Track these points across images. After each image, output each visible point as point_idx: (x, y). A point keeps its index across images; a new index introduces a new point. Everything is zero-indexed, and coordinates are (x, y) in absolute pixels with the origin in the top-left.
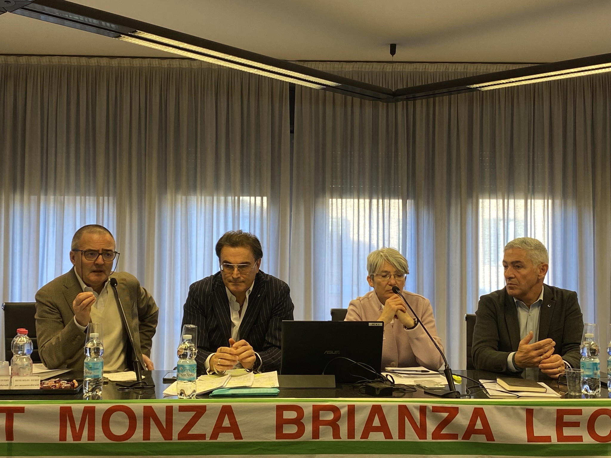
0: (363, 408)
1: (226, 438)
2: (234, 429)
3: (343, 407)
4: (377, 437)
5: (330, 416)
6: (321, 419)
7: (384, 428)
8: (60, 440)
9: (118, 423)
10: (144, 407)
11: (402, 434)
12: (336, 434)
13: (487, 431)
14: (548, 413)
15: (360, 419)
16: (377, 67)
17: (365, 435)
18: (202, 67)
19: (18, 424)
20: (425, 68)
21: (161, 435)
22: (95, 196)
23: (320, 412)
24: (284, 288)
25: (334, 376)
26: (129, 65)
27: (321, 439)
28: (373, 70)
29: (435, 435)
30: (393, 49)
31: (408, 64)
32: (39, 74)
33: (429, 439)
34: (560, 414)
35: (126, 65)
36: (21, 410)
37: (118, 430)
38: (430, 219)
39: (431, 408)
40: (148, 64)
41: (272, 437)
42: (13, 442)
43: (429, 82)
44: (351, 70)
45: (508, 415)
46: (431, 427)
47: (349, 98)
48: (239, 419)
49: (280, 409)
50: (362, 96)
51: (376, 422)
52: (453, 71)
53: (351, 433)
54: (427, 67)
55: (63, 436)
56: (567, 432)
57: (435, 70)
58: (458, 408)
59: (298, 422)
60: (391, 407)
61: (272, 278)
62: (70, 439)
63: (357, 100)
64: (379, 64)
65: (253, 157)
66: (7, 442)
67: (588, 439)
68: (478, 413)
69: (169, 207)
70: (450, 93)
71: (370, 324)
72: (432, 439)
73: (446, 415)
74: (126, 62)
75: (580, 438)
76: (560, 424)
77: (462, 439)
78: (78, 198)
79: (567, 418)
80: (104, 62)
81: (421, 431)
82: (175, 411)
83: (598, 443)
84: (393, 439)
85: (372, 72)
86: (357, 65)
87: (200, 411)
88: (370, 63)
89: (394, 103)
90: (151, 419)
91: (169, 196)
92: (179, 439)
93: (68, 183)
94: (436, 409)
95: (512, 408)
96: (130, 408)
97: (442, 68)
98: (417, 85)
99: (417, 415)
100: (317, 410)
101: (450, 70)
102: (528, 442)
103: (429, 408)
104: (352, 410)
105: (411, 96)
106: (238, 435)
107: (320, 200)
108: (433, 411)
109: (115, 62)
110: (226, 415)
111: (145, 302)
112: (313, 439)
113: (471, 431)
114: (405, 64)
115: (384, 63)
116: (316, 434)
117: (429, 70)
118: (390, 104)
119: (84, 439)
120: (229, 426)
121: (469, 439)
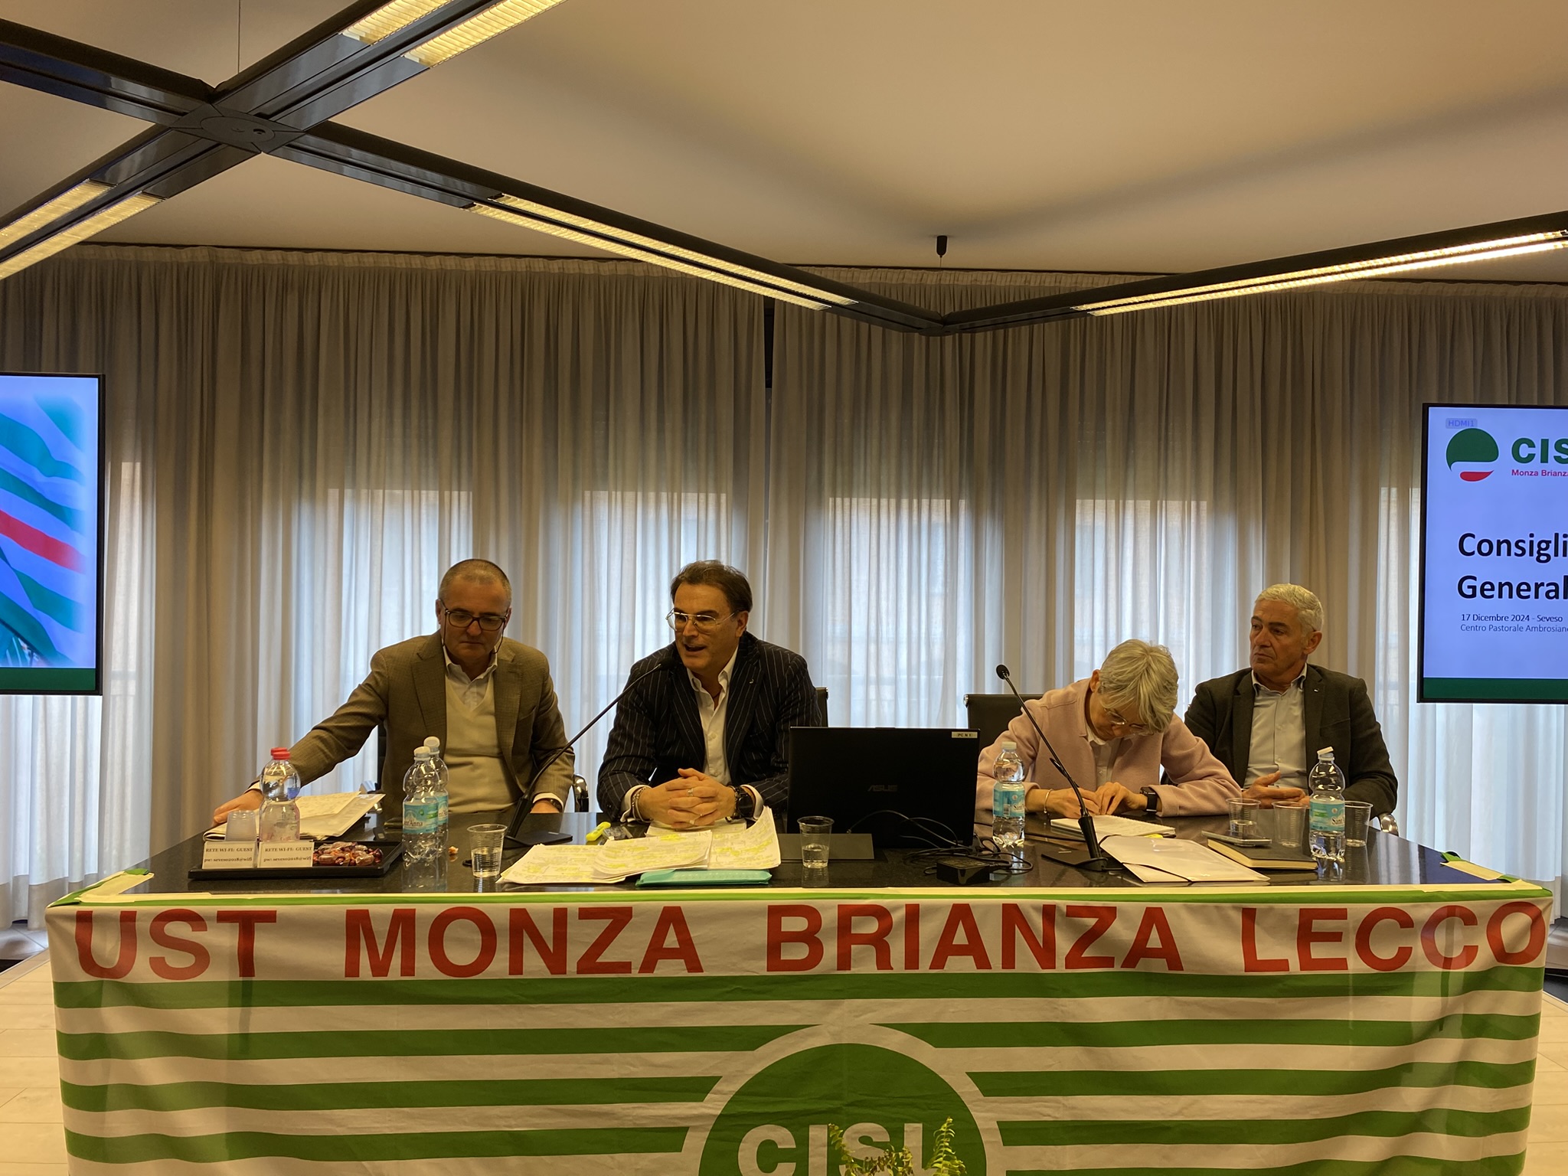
0: (934, 910)
1: (671, 969)
2: (687, 952)
3: (897, 908)
4: (961, 965)
5: (872, 927)
6: (853, 932)
7: (975, 948)
8: (347, 975)
9: (461, 942)
10: (511, 910)
11: (1009, 959)
12: (883, 960)
13: (1169, 951)
14: (1284, 917)
15: (930, 931)
16: (912, 278)
17: (938, 961)
18: (619, 273)
19: (265, 945)
20: (991, 280)
21: (543, 964)
22: (435, 490)
23: (853, 918)
25: (869, 836)
26: (494, 268)
27: (855, 970)
28: (905, 281)
29: (1072, 960)
30: (942, 245)
31: (962, 272)
32: (341, 281)
33: (1060, 967)
34: (1307, 917)
35: (488, 269)
36: (269, 917)
37: (461, 955)
38: (997, 533)
39: (1065, 910)
40: (526, 267)
41: (759, 967)
42: (254, 979)
43: (998, 303)
44: (867, 281)
45: (1209, 921)
46: (1064, 944)
47: (864, 326)
48: (695, 933)
49: (776, 913)
50: (887, 322)
51: (960, 937)
52: (1037, 284)
53: (912, 959)
54: (994, 279)
55: (352, 967)
56: (1318, 951)
57: (1008, 284)
58: (1115, 908)
59: (810, 937)
60: (988, 908)
62: (365, 973)
63: (877, 331)
64: (914, 271)
65: (703, 426)
66: (241, 979)
67: (1356, 965)
68: (1154, 917)
70: (1031, 321)
72: (1066, 968)
73: (1091, 922)
74: (488, 264)
75: (1342, 963)
76: (1306, 935)
77: (1122, 967)
78: (408, 493)
79: (1318, 925)
80: (451, 263)
81: (1045, 952)
82: (572, 921)
83: (1376, 971)
84: (991, 968)
85: (903, 284)
87: (620, 917)
88: (899, 270)
89: (939, 338)
90: (525, 935)
92: (578, 972)
94: (1073, 912)
95: (1217, 907)
96: (483, 914)
97: (1019, 280)
98: (978, 306)
99: (1037, 921)
100: (846, 914)
101: (1032, 284)
102: (1246, 971)
103: (1060, 910)
104: (912, 913)
105: (967, 325)
106: (694, 964)
109: (469, 264)
110: (672, 926)
112: (838, 970)
113: (1139, 951)
114: (958, 272)
115: (923, 271)
116: (844, 961)
117: (998, 284)
118: (931, 338)
119: (395, 973)
120: (677, 946)
121: (1134, 967)
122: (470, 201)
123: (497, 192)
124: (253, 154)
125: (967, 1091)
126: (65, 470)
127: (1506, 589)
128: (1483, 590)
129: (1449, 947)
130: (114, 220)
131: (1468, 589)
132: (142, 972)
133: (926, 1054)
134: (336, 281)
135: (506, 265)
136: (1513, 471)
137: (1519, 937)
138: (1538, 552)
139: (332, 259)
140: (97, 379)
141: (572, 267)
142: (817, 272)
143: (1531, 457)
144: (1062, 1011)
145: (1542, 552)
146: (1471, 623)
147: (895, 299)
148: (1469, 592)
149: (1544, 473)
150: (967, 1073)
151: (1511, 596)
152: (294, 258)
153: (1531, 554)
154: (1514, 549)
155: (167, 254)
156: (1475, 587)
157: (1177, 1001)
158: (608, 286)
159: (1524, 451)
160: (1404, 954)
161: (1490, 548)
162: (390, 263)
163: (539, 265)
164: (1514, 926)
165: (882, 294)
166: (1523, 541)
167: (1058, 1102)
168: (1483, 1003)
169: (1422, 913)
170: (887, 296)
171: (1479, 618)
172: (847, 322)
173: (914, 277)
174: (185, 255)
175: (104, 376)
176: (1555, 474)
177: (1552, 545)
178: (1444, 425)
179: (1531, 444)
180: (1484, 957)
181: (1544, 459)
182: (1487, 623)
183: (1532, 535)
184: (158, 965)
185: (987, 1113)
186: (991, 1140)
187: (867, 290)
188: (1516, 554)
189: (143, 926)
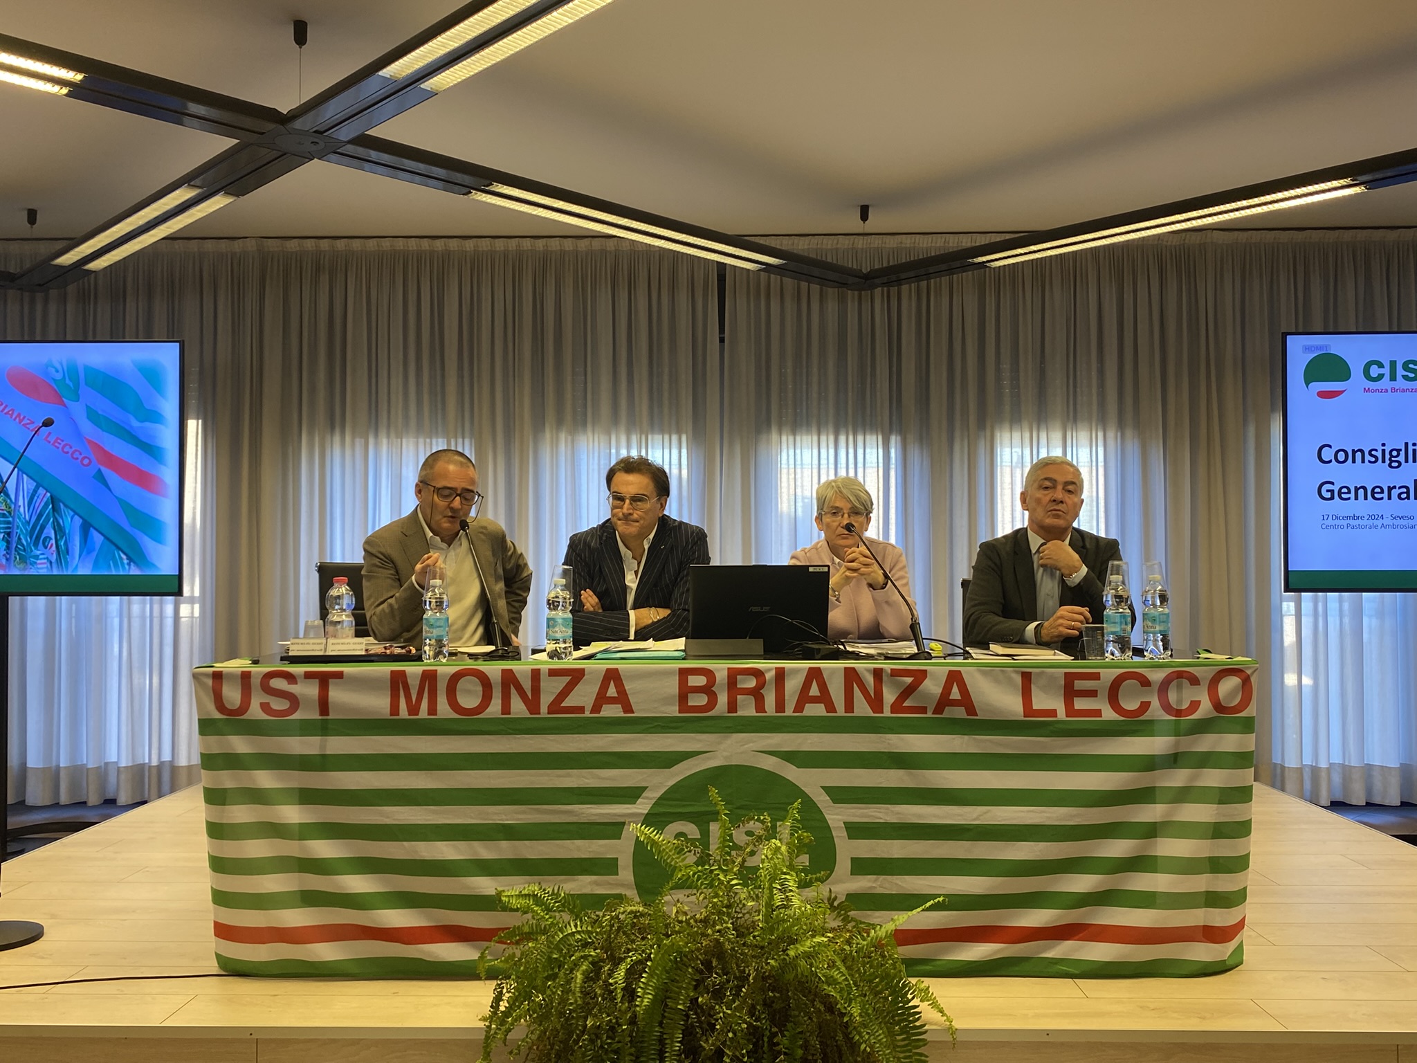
0: (795, 671)
1: (612, 711)
2: (623, 699)
3: (769, 670)
4: (816, 710)
5: (751, 683)
6: (738, 687)
7: (825, 698)
8: (391, 715)
9: (469, 692)
10: (502, 670)
11: (849, 706)
12: (760, 706)
13: (966, 701)
14: (1052, 678)
15: (792, 686)
16: (845, 243)
17: (799, 707)
18: (593, 248)
19: (336, 694)
20: (915, 243)
21: (524, 708)
23: (738, 676)
24: (697, 534)
25: (761, 641)
26: (489, 248)
28: (839, 246)
29: (896, 708)
30: (864, 213)
32: (364, 263)
33: (887, 713)
34: (1070, 678)
35: (485, 249)
36: (339, 675)
37: (469, 700)
38: (925, 463)
39: (889, 671)
40: (516, 246)
41: (673, 711)
42: (328, 717)
44: (806, 247)
45: (997, 681)
46: (889, 697)
47: (804, 285)
48: (628, 686)
49: (684, 673)
50: (823, 281)
51: (814, 691)
53: (780, 706)
54: (917, 241)
55: (395, 709)
56: (1080, 704)
57: (930, 245)
58: (928, 670)
59: (708, 690)
60: (834, 671)
61: (681, 523)
62: (404, 713)
63: (815, 288)
65: (666, 378)
66: (320, 718)
67: (1109, 714)
68: (955, 677)
69: (548, 449)
71: (811, 569)
72: (891, 713)
73: (909, 680)
74: (485, 244)
75: (1098, 713)
76: (1070, 693)
77: (933, 714)
78: (421, 441)
79: (1079, 685)
80: (453, 244)
81: (876, 702)
82: (544, 677)
83: (1123, 718)
84: (836, 712)
85: (837, 249)
86: (814, 240)
87: (576, 675)
88: (833, 237)
89: (869, 291)
90: (512, 686)
91: (548, 435)
92: (548, 713)
93: (406, 417)
94: (895, 673)
95: (1002, 671)
96: (484, 673)
99: (870, 680)
100: (733, 675)
102: (1024, 717)
103: (886, 672)
104: (781, 675)
105: (894, 278)
106: (628, 708)
107: (764, 437)
108: (892, 675)
109: (469, 245)
110: (612, 682)
111: (513, 561)
112: (728, 713)
113: (944, 702)
114: (884, 236)
115: (854, 236)
116: (732, 707)
117: (921, 245)
118: (863, 292)
119: (423, 713)
120: (616, 695)
121: (942, 714)
122: (468, 190)
123: (488, 182)
124: (307, 160)
125: (822, 800)
126: (155, 417)
127: (1361, 492)
128: (1340, 493)
129: (1180, 701)
130: (200, 215)
131: (1326, 491)
132: (255, 712)
133: (792, 773)
134: (360, 261)
135: (499, 245)
136: (1365, 389)
137: (1232, 694)
138: (1390, 459)
139: (356, 244)
140: (178, 344)
141: (554, 244)
142: (762, 241)
143: (1381, 377)
144: (889, 744)
145: (1393, 459)
146: (1330, 522)
147: (831, 261)
148: (1328, 495)
149: (1393, 390)
150: (821, 787)
151: (1366, 498)
152: (325, 244)
153: (1384, 461)
154: (1368, 458)
155: (223, 245)
156: (1333, 490)
157: (974, 738)
158: (584, 260)
159: (1374, 371)
160: (1145, 706)
161: (1346, 456)
162: (404, 246)
163: (527, 244)
164: (1229, 685)
165: (819, 258)
166: (1376, 450)
167: (888, 809)
168: (1207, 743)
169: (1157, 676)
170: (824, 259)
171: (1338, 518)
172: (788, 282)
173: (847, 242)
174: (237, 246)
175: (183, 341)
176: (1404, 391)
177: (1402, 453)
178: (1300, 351)
179: (1381, 365)
180: (1206, 708)
181: (1393, 378)
182: (1344, 523)
183: (1383, 445)
184: (265, 707)
185: (837, 817)
186: (839, 835)
187: (806, 254)
188: (1370, 462)
189: (256, 682)
